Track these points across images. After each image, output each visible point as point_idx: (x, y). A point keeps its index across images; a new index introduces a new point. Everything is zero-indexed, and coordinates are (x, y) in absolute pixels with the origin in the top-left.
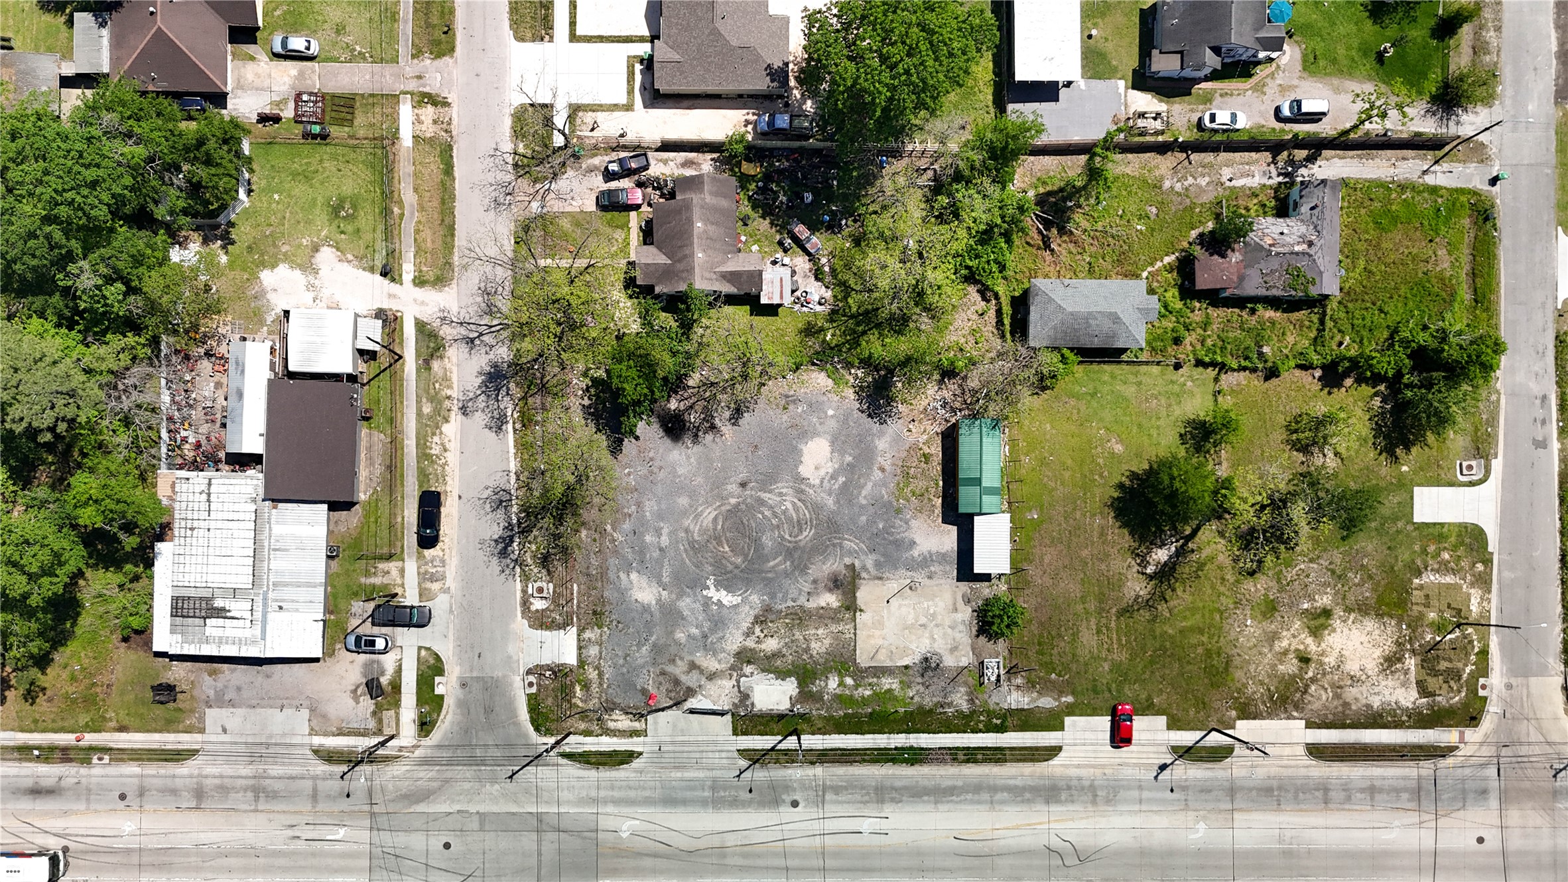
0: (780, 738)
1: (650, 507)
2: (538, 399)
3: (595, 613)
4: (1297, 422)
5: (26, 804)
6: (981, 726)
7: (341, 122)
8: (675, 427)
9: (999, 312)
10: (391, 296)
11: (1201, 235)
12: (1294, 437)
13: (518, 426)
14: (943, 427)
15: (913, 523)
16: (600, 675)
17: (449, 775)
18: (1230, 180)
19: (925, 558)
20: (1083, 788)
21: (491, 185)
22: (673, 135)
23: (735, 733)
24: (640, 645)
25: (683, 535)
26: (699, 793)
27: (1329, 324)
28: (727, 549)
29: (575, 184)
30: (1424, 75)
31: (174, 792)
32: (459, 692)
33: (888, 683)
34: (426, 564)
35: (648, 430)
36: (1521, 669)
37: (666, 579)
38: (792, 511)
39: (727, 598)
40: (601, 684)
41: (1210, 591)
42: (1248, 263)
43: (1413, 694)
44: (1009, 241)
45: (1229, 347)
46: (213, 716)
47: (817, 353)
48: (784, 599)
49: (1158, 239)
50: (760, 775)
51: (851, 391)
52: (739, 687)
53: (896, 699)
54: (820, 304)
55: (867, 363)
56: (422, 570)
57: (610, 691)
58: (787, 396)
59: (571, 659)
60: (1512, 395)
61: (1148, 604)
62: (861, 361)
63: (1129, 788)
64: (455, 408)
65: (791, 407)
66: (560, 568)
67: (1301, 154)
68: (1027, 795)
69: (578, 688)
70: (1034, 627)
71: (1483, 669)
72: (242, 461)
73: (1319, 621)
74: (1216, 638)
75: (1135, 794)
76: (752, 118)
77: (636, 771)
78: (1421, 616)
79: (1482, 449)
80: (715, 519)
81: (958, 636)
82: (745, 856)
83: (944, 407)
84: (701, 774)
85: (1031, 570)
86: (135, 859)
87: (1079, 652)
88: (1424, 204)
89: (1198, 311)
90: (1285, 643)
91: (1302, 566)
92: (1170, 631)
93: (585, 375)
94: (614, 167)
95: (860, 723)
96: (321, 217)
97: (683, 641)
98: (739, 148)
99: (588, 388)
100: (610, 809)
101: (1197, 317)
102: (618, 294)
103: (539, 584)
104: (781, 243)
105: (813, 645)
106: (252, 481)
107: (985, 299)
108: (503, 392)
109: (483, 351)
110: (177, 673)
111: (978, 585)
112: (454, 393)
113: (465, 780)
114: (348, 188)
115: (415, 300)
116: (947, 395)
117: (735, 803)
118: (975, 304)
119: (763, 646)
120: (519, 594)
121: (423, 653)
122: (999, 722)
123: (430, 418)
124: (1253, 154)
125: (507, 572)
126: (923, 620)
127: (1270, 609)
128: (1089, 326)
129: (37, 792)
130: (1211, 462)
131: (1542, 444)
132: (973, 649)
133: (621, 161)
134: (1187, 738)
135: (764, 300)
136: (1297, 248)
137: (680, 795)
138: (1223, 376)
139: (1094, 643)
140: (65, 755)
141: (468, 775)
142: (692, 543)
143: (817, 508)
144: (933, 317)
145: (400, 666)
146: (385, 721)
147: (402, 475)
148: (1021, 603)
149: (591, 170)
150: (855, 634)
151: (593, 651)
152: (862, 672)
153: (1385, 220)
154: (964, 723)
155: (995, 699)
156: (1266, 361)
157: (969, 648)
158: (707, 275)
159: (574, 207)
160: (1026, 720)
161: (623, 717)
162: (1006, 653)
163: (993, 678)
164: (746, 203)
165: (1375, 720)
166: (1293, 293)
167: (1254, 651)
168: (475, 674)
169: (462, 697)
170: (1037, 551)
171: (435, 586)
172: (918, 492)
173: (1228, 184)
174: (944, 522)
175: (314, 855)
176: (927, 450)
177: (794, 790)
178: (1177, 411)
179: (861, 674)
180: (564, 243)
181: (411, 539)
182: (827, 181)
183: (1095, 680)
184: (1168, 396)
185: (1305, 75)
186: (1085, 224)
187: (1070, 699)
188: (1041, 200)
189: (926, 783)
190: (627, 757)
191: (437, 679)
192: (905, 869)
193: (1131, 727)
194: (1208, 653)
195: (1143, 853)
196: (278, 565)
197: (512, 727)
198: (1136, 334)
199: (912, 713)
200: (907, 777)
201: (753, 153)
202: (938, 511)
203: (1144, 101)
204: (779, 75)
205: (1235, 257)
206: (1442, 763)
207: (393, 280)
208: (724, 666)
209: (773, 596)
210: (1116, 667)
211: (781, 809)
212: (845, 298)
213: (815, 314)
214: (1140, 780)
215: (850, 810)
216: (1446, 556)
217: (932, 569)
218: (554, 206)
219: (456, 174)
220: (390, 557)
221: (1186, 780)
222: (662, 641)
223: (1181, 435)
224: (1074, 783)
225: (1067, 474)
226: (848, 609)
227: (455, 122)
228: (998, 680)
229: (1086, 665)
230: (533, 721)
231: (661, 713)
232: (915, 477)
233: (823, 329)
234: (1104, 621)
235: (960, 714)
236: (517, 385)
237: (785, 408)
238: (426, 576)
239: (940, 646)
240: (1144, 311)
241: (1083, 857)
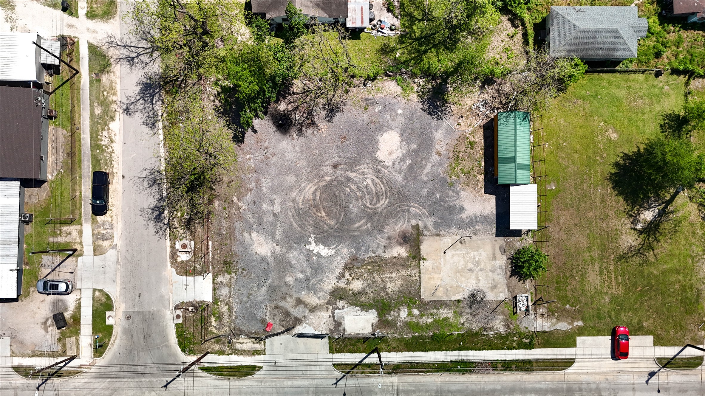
0: (364, 355)
1: (266, 183)
3: (225, 262)
6: (514, 344)
8: (284, 124)
9: (525, 35)
10: (70, 26)
13: (166, 124)
14: (485, 122)
15: (463, 194)
16: (230, 309)
17: (117, 385)
19: (471, 220)
20: (591, 390)
23: (331, 351)
24: (259, 286)
25: (291, 204)
28: (324, 214)
32: (125, 323)
33: (445, 313)
34: (99, 227)
37: (278, 237)
38: (371, 186)
39: (324, 251)
40: (230, 316)
41: (684, 242)
45: (696, 59)
47: (390, 67)
48: (367, 251)
50: (350, 382)
51: (415, 95)
52: (334, 317)
53: (450, 325)
54: (392, 29)
55: (428, 74)
56: (96, 232)
57: (238, 321)
58: (367, 100)
59: (208, 298)
61: (639, 252)
62: (423, 73)
63: (625, 389)
64: (120, 111)
65: (370, 108)
66: (199, 230)
68: (549, 395)
69: (213, 319)
70: (553, 270)
74: (689, 277)
77: (258, 380)
80: (315, 193)
81: (497, 277)
83: (484, 107)
84: (306, 383)
85: (551, 227)
87: (587, 288)
89: (673, 33)
92: (655, 272)
93: (216, 84)
95: (424, 343)
97: (292, 283)
99: (219, 94)
103: (184, 242)
105: (389, 285)
107: (514, 26)
108: (156, 98)
109: (141, 67)
111: (511, 239)
112: (118, 98)
113: (129, 389)
115: (88, 29)
118: (506, 29)
119: (351, 286)
120: (168, 250)
121: (97, 294)
122: (527, 341)
123: (100, 117)
125: (161, 233)
126: (470, 266)
128: (596, 40)
132: (508, 288)
134: (669, 352)
135: (349, 26)
138: (692, 81)
139: (598, 282)
141: (132, 385)
142: (297, 210)
143: (390, 183)
144: (476, 39)
145: (80, 304)
146: (68, 346)
147: (80, 161)
148: (544, 252)
150: (420, 277)
151: (224, 291)
152: (425, 305)
154: (502, 342)
155: (524, 324)
157: (505, 287)
158: (305, 3)
160: (549, 339)
161: (248, 340)
162: (533, 290)
163: (523, 309)
168: (136, 310)
169: (127, 326)
170: (555, 213)
171: (106, 244)
172: (465, 170)
174: (486, 192)
176: (472, 139)
178: (658, 108)
179: (424, 306)
181: (87, 208)
183: (599, 309)
184: (650, 97)
187: (580, 323)
189: (474, 387)
190: (251, 370)
191: (108, 313)
193: (627, 345)
194: (684, 288)
197: (164, 348)
198: (631, 47)
199: (463, 335)
200: (459, 383)
202: (481, 184)
207: (71, 14)
208: (322, 302)
209: (358, 249)
210: (614, 299)
212: (411, 26)
213: (388, 37)
214: (633, 384)
217: (477, 227)
220: (71, 222)
221: (668, 383)
222: (276, 284)
223: (661, 126)
224: (584, 386)
225: (576, 156)
226: (414, 258)
228: (527, 310)
229: (592, 298)
230: (180, 344)
231: (276, 337)
232: (463, 159)
233: (394, 50)
234: (605, 265)
235: (499, 335)
236: (167, 92)
237: (366, 109)
238: (97, 237)
239: (483, 285)
240: (637, 30)
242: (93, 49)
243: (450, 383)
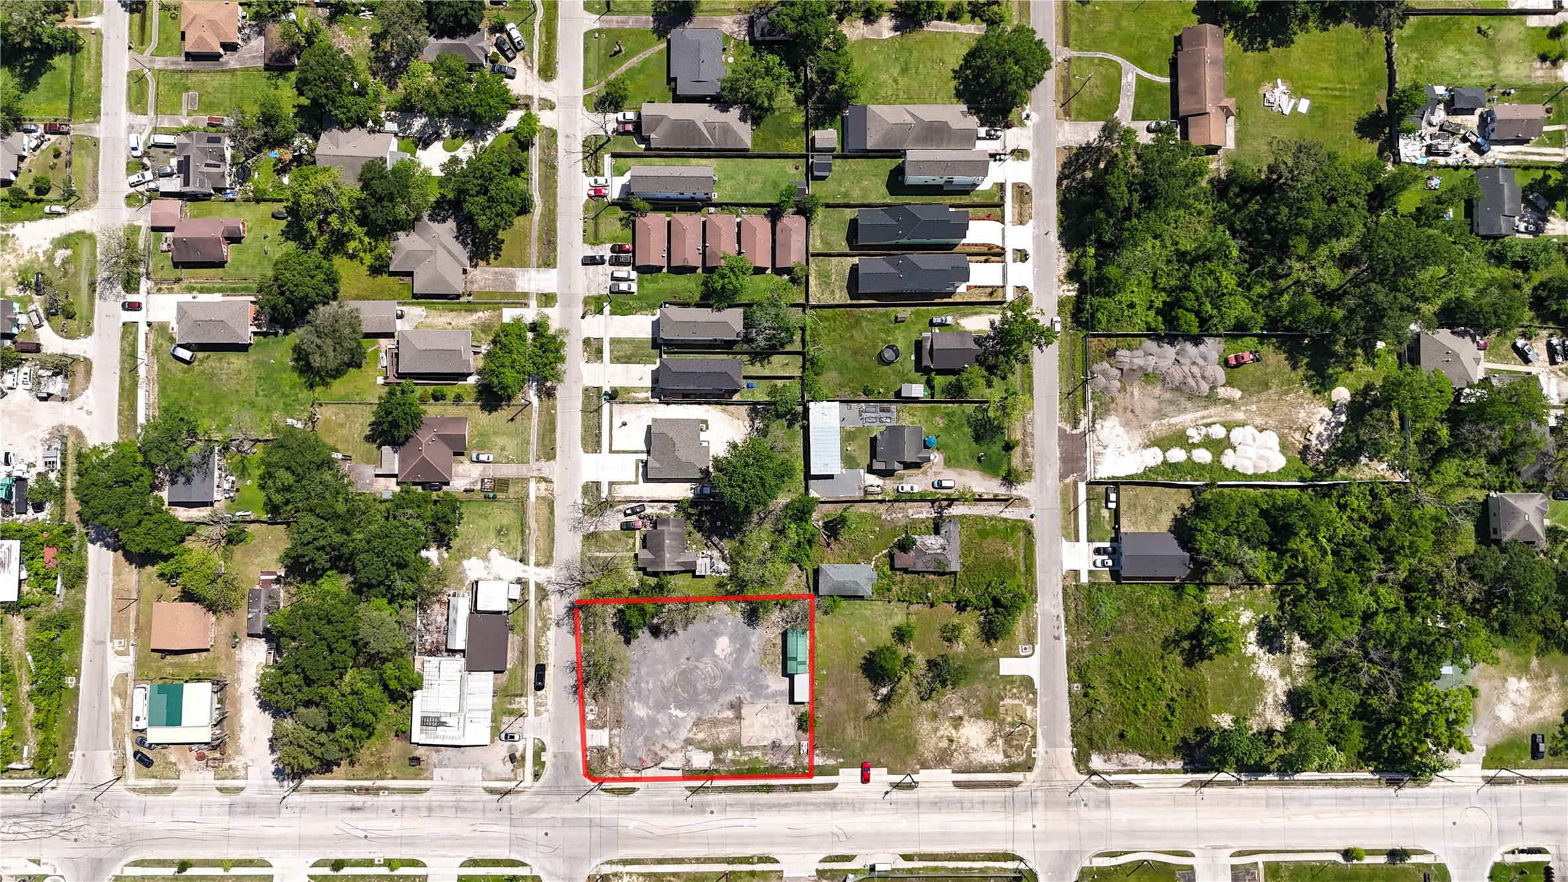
0: (704, 781)
1: (644, 670)
2: (592, 619)
3: (617, 721)
4: (946, 628)
5: (348, 815)
6: (800, 775)
7: (502, 491)
8: (656, 632)
9: (807, 576)
10: (525, 571)
11: (898, 542)
12: (945, 635)
13: (582, 632)
14: (782, 632)
15: (768, 677)
16: (620, 751)
17: (548, 800)
18: (912, 515)
19: (774, 694)
20: (848, 804)
21: (572, 519)
22: (656, 497)
23: (684, 779)
24: (638, 737)
25: (660, 684)
26: (666, 808)
27: (959, 582)
28: (680, 690)
29: (611, 519)
30: (999, 467)
31: (418, 808)
32: (553, 760)
33: (756, 754)
34: (538, 698)
35: (644, 635)
36: (1052, 744)
37: (651, 705)
38: (711, 672)
39: (680, 714)
40: (620, 756)
41: (906, 708)
42: (917, 557)
43: (1002, 756)
44: (810, 546)
45: (913, 593)
46: (437, 772)
47: (723, 596)
48: (707, 714)
49: (879, 543)
50: (696, 798)
51: (739, 614)
52: (685, 757)
53: (759, 762)
54: (724, 573)
55: (746, 601)
56: (536, 701)
57: (624, 759)
58: (709, 617)
60: (1043, 615)
61: (878, 714)
62: (744, 600)
63: (869, 803)
64: (553, 624)
65: (711, 622)
66: (601, 700)
67: (945, 504)
68: (822, 807)
69: (609, 758)
70: (823, 727)
71: (1034, 744)
72: (452, 652)
73: (957, 722)
74: (909, 731)
75: (873, 806)
76: (693, 488)
77: (636, 798)
78: (1004, 719)
79: (1031, 639)
80: (675, 676)
81: (789, 731)
82: (689, 838)
83: (782, 622)
85: (820, 700)
86: (399, 841)
87: (846, 738)
88: (1001, 526)
89: (898, 576)
90: (942, 733)
91: (949, 697)
92: (889, 728)
93: (614, 608)
94: (629, 512)
95: (743, 774)
96: (493, 539)
97: (659, 734)
98: (686, 503)
99: (615, 614)
100: (624, 816)
101: (898, 578)
102: (633, 573)
103: (590, 708)
104: (706, 545)
105: (721, 737)
106: (459, 662)
107: (801, 570)
108: (576, 616)
109: (567, 597)
110: (420, 752)
111: (798, 707)
112: (553, 617)
113: (555, 802)
114: (505, 522)
115: (535, 574)
116: (784, 616)
117: (683, 812)
118: (796, 573)
119: (697, 737)
120: (580, 712)
121: (536, 741)
122: (809, 773)
123: (541, 629)
124: (922, 504)
125: (576, 702)
126: (773, 724)
127: (934, 716)
128: (845, 586)
129: (353, 809)
130: (905, 648)
131: (1057, 638)
132: (796, 737)
133: (632, 509)
134: (897, 778)
135: (698, 574)
136: (939, 551)
137: (657, 809)
138: (911, 607)
139: (853, 734)
140: (367, 791)
141: (557, 800)
142: (663, 688)
143: (723, 670)
144: (777, 580)
145: (526, 748)
146: (518, 774)
147: (528, 657)
148: (817, 715)
149: (618, 511)
150: (741, 731)
151: (617, 740)
153: (983, 534)
154: (792, 774)
155: (806, 762)
156: (929, 600)
157: (794, 737)
158: (671, 563)
159: (610, 528)
160: (823, 771)
161: (631, 772)
162: (811, 739)
163: (805, 751)
164: (690, 526)
165: (984, 769)
166: (940, 570)
167: (927, 737)
168: (561, 752)
169: (555, 762)
170: (826, 690)
171: (542, 709)
172: (770, 662)
173: (911, 517)
174: (782, 676)
175: (484, 838)
176: (774, 642)
177: (712, 806)
178: (890, 623)
179: (743, 749)
180: (606, 546)
181: (531, 686)
183: (853, 752)
184: (886, 615)
185: (945, 468)
186: (846, 536)
187: (841, 761)
188: (826, 525)
189: (774, 802)
190: (633, 790)
191: (542, 754)
192: (765, 844)
193: (870, 774)
194: (906, 738)
195: (877, 834)
196: (470, 702)
198: (867, 590)
199: (767, 769)
200: (765, 799)
201: (694, 503)
202: (780, 670)
203: (872, 479)
204: (705, 471)
205: (912, 554)
206: (1016, 789)
207: (525, 564)
208: (678, 747)
209: (702, 712)
210: (863, 745)
211: (706, 816)
212: (736, 570)
213: (723, 577)
214: (875, 800)
215: (739, 815)
216: (1015, 691)
217: (777, 699)
218: (601, 528)
219: (555, 514)
220: (521, 695)
221: (898, 799)
222: (649, 735)
223: (892, 635)
224: (844, 801)
225: (840, 653)
226: (737, 718)
227: (555, 491)
228: (808, 752)
229: (849, 744)
230: (586, 775)
231: (648, 769)
232: (769, 655)
233: (726, 584)
234: (857, 723)
235: (790, 769)
236: (583, 612)
237: (708, 622)
238: (538, 704)
239: (781, 735)
240: (870, 579)
241: (848, 837)
242: (538, 585)
243: (759, 799)
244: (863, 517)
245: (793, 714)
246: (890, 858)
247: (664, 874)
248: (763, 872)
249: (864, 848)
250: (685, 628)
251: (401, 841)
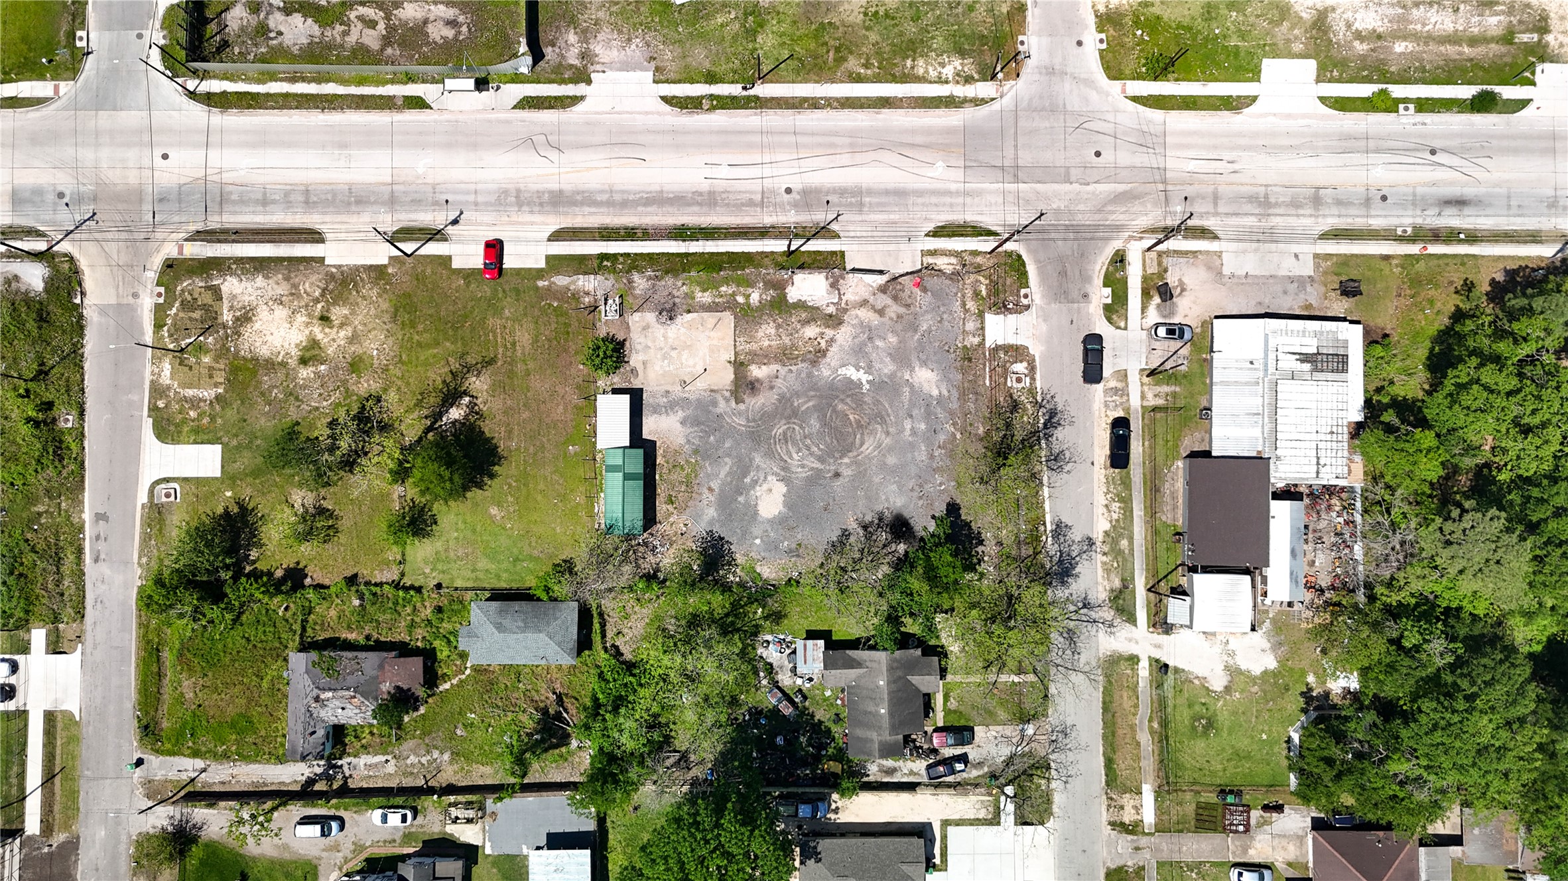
0: (802, 249)
1: (922, 455)
2: (1024, 553)
3: (970, 360)
4: (328, 535)
5: (1469, 191)
6: (621, 259)
7: (1207, 806)
8: (900, 527)
9: (604, 636)
10: (1158, 646)
11: (416, 709)
12: (330, 523)
13: (1042, 528)
14: (655, 528)
15: (682, 441)
16: (964, 305)
17: (1097, 217)
18: (387, 761)
19: (672, 409)
20: (529, 204)
21: (1070, 749)
22: (905, 796)
23: (842, 253)
24: (929, 331)
25: (891, 430)
26: (875, 200)
27: (297, 627)
28: (851, 417)
29: (994, 751)
30: (203, 863)
31: (1339, 203)
32: (1090, 289)
33: (705, 298)
34: (1121, 404)
35: (924, 524)
36: (124, 313)
37: (907, 389)
38: (793, 450)
39: (851, 373)
40: (963, 296)
41: (411, 380)
42: (376, 681)
43: (225, 289)
44: (595, 699)
45: (391, 605)
46: (1306, 268)
47: (770, 596)
48: (799, 373)
49: (456, 705)
50: (819, 217)
51: (739, 561)
52: (839, 294)
53: (699, 284)
54: (768, 642)
55: (726, 588)
56: (1125, 398)
57: (954, 291)
58: (798, 556)
60: (127, 563)
61: (468, 369)
62: (730, 589)
63: (487, 204)
64: (1098, 544)
65: (794, 546)
66: (1002, 400)
67: (320, 786)
68: (579, 198)
69: (984, 293)
70: (573, 347)
71: (160, 311)
72: (1289, 494)
73: (311, 354)
74: (406, 338)
75: (480, 199)
76: (832, 816)
77: (930, 220)
78: (217, 359)
79: (156, 513)
80: (862, 444)
81: (642, 340)
82: (833, 145)
83: (655, 547)
84: (873, 217)
85: (575, 399)
86: (1372, 144)
87: (532, 326)
88: (205, 741)
89: (418, 638)
90: (342, 334)
91: (325, 403)
92: (448, 344)
93: (982, 575)
94: (959, 766)
95: (730, 263)
96: (1224, 718)
97: (890, 335)
98: (845, 784)
99: (979, 563)
100: (953, 187)
101: (420, 633)
102: (954, 648)
103: (1020, 386)
104: (805, 697)
105: (773, 331)
106: (1280, 476)
107: (616, 648)
108: (1056, 559)
109: (1074, 596)
110: (1340, 306)
111: (624, 385)
112: (1100, 558)
113: (1083, 213)
114: (1200, 745)
115: (1137, 643)
116: (651, 558)
117: (842, 192)
118: (626, 643)
119: (818, 330)
120: (1038, 376)
121: (1122, 324)
122: (605, 263)
123: (1121, 536)
124: (365, 786)
125: (1049, 397)
126: (674, 354)
127: (356, 365)
128: (523, 621)
129: (1460, 203)
130: (408, 499)
131: (100, 517)
132: (628, 328)
133: (953, 772)
134: (433, 248)
135: (821, 643)
136: (330, 694)
137: (891, 199)
138: (396, 578)
139: (518, 334)
140: (1436, 236)
141: (1080, 216)
142: (883, 422)
143: (770, 454)
144: (664, 630)
145: (1143, 313)
146: (1155, 263)
147: (1145, 483)
148: (586, 370)
149: (980, 764)
150: (735, 341)
151: (971, 326)
152: (729, 308)
153: (242, 725)
154: (636, 262)
155: (609, 284)
156: (357, 591)
157: (632, 328)
158: (874, 665)
159: (994, 730)
160: (580, 264)
161: (942, 267)
162: (599, 325)
163: (610, 302)
164: (837, 735)
165: (260, 265)
166: (332, 654)
167: (370, 326)
168: (1076, 306)
169: (1087, 286)
170: (570, 416)
171: (1113, 383)
172: (678, 469)
173: (389, 757)
174: (654, 443)
175: (1215, 147)
176: (670, 507)
177: (789, 203)
178: (439, 545)
179: (730, 305)
180: (1003, 696)
181: (1136, 426)
182: (763, 756)
183: (517, 300)
184: (448, 560)
185: (315, 862)
186: (524, 718)
187: (540, 283)
188: (564, 739)
189: (670, 209)
190: (937, 233)
191: (1109, 301)
192: (689, 133)
193: (486, 257)
194: (413, 325)
195: (474, 146)
196: (1255, 401)
197: (1042, 260)
198: (479, 614)
199: (684, 271)
200: (688, 214)
201: (832, 782)
202: (660, 452)
203: (468, 834)
204: (809, 854)
205: (386, 687)
206: (200, 227)
207: (1157, 661)
208: (854, 312)
209: (810, 375)
210: (498, 312)
211: (800, 186)
212: (745, 648)
213: (772, 633)
214: (476, 211)
215: (738, 185)
216: (193, 414)
217: (665, 400)
218: (1011, 731)
219: (1102, 759)
220: (1155, 409)
221: (434, 211)
222: (909, 334)
223: (436, 523)
224: (536, 209)
225: (541, 487)
226: (742, 364)
227: (1104, 807)
228: (606, 300)
229: (525, 315)
230: (1023, 264)
231: (910, 270)
232: (681, 483)
233: (766, 618)
234: (509, 354)
235: (641, 271)
236: (1043, 566)
237: (799, 545)
238: (1123, 392)
239: (658, 332)
240: (472, 635)
241: (529, 142)
242: (1132, 619)
243: (699, 215)
244: (487, 757)
245: (634, 371)
246: (451, 101)
247: (877, 79)
248: (692, 81)
249: (499, 121)
250: (845, 534)
251: (1369, 145)
